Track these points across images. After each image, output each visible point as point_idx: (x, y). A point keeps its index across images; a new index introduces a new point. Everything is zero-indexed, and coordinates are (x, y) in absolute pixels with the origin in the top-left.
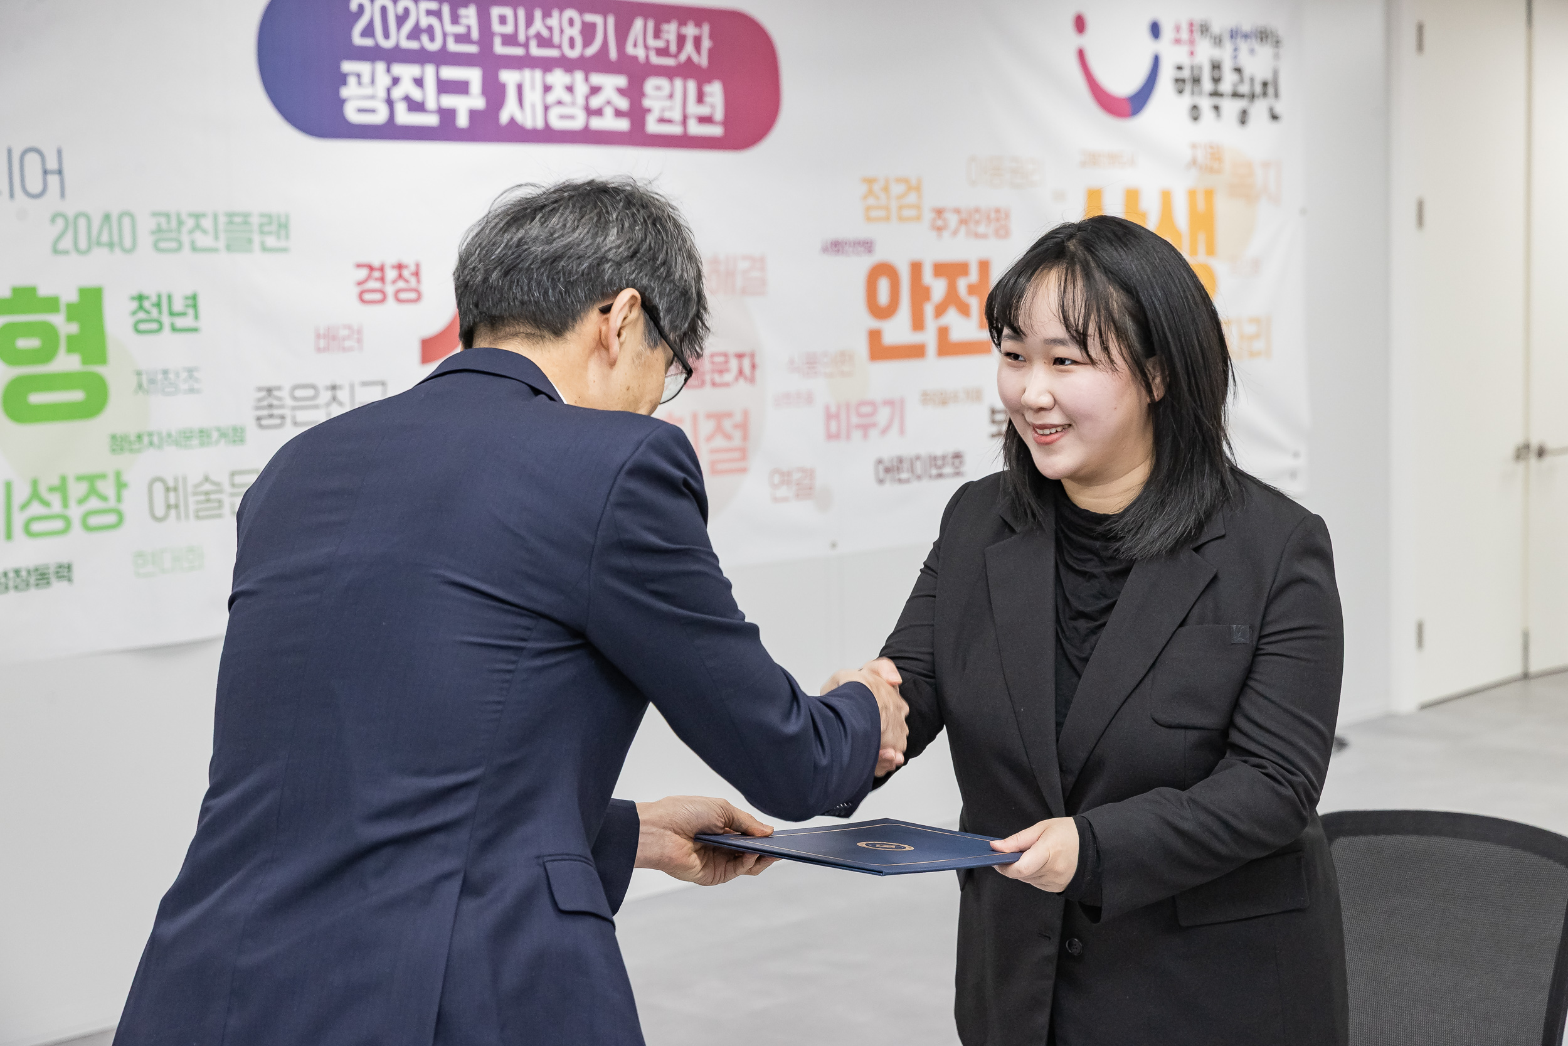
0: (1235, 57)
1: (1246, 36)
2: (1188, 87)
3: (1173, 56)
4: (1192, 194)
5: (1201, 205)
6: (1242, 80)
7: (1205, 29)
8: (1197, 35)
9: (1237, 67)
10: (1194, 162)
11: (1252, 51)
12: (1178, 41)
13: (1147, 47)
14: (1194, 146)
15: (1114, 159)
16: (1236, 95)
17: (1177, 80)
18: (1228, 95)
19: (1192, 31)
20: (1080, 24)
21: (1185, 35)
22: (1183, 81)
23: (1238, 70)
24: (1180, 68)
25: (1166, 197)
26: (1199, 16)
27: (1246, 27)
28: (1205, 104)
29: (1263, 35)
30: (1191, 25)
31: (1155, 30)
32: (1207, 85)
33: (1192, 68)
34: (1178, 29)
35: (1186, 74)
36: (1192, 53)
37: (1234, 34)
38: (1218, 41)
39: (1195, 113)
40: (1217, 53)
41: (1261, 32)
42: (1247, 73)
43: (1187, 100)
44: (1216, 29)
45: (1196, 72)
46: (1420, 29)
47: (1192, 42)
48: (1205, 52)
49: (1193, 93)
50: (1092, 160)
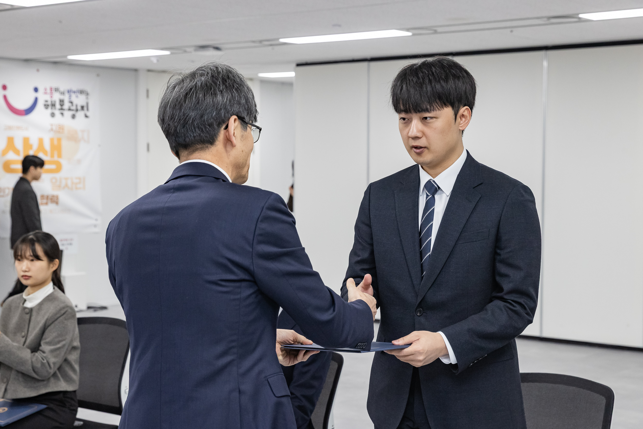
0: (70, 98)
1: (74, 92)
2: (50, 107)
3: (42, 98)
4: (52, 140)
5: (56, 142)
6: (72, 105)
7: (57, 90)
8: (54, 92)
9: (70, 101)
10: (52, 130)
11: (77, 97)
12: (46, 93)
13: (33, 95)
14: (52, 125)
15: (18, 128)
16: (70, 109)
17: (45, 105)
18: (66, 110)
19: (51, 90)
20: (4, 87)
21: (48, 91)
22: (48, 105)
23: (71, 103)
24: (46, 101)
25: (41, 141)
26: (54, 85)
27: (74, 89)
28: (57, 112)
29: (82, 92)
30: (51, 88)
31: (36, 90)
32: (58, 106)
33: (52, 102)
34: (46, 89)
35: (49, 103)
36: (51, 97)
37: (68, 92)
38: (63, 93)
39: (53, 115)
40: (62, 97)
41: (81, 91)
42: (74, 103)
43: (49, 111)
44: (62, 89)
45: (53, 103)
46: (148, 91)
47: (51, 93)
48: (57, 97)
49: (52, 109)
50: (9, 128)
